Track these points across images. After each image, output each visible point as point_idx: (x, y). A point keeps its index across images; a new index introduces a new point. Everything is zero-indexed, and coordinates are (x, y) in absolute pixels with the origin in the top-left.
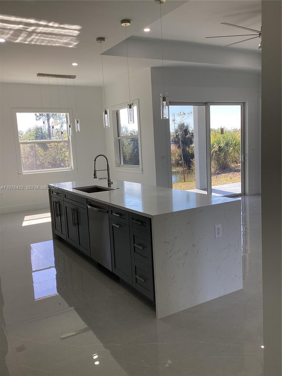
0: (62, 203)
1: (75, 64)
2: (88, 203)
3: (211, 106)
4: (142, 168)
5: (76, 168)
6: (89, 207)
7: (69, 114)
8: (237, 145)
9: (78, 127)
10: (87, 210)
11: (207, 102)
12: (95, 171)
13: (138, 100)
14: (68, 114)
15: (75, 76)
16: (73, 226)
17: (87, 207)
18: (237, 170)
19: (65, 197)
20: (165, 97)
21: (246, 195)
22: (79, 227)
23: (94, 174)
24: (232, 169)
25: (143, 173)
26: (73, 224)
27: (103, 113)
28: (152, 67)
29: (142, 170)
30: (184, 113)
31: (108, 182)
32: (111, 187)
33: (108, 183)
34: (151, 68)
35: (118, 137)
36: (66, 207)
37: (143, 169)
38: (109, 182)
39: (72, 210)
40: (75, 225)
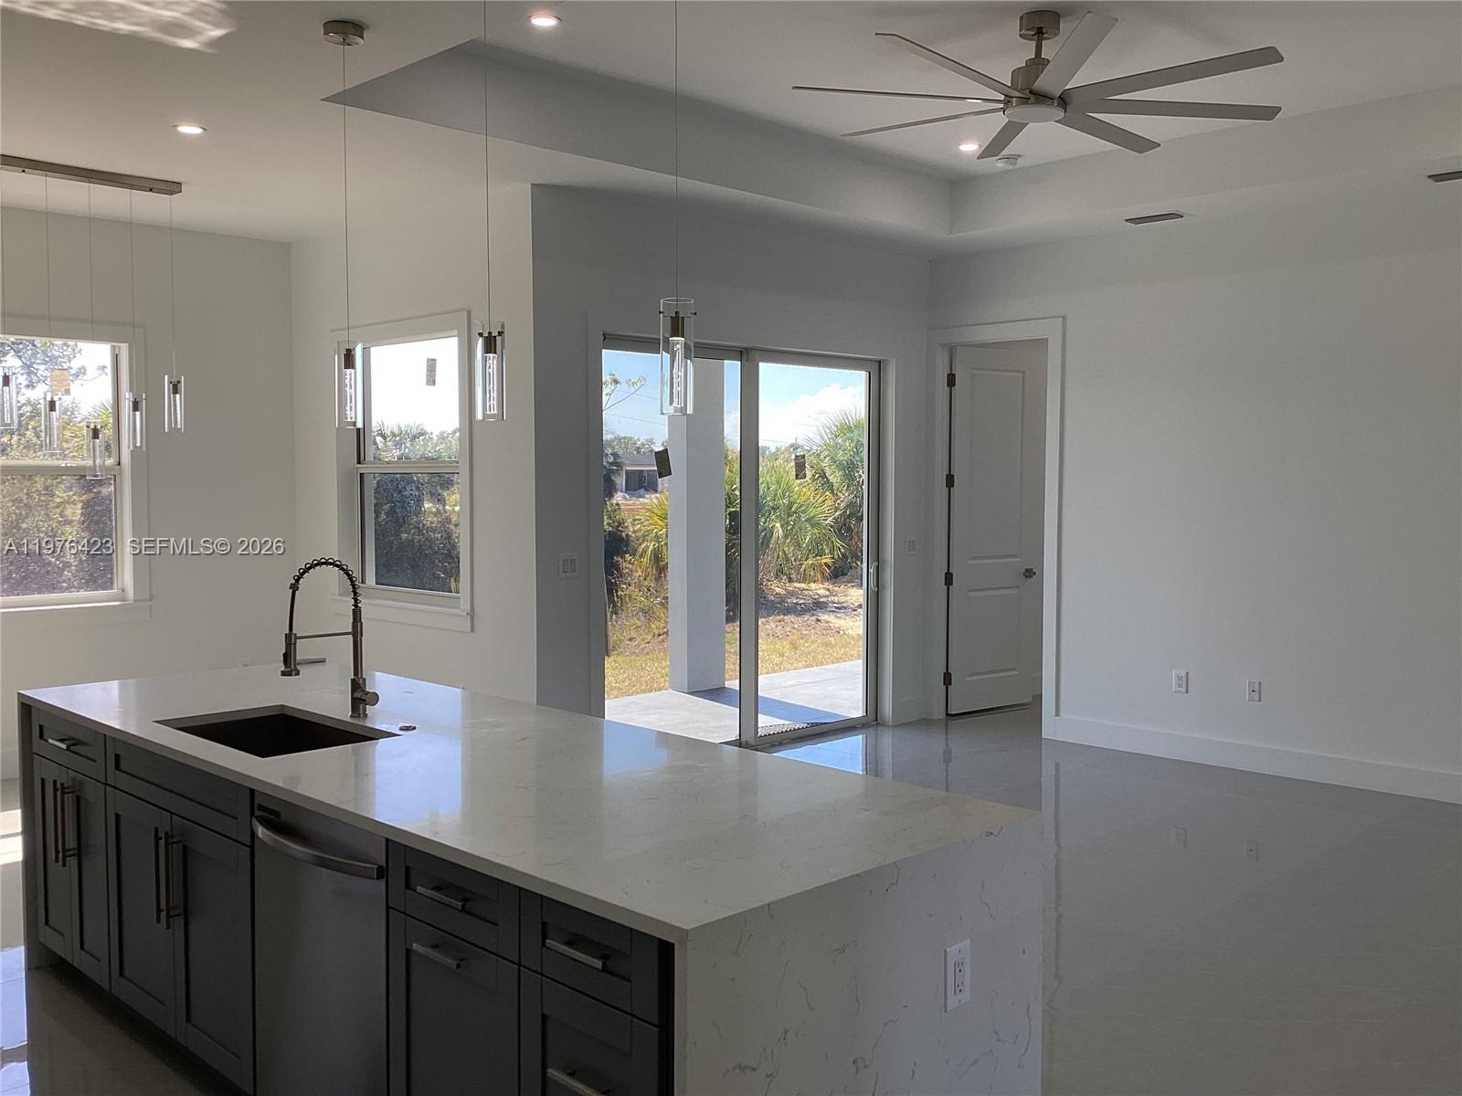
0: (93, 792)
1: (190, 130)
2: (257, 813)
3: (760, 364)
4: (472, 609)
5: (148, 597)
6: (261, 831)
7: (130, 347)
8: (795, 512)
9: (176, 410)
10: (252, 847)
11: (747, 349)
12: (290, 640)
13: (465, 312)
14: (124, 347)
15: (179, 184)
16: (158, 920)
17: (253, 834)
18: (791, 608)
19: (117, 767)
20: (681, 315)
21: (883, 725)
22: (192, 927)
23: (285, 656)
24: (772, 601)
25: (472, 630)
26: (159, 911)
27: (338, 360)
28: (539, 182)
29: (472, 614)
30: (617, 377)
31: (353, 691)
32: (366, 716)
33: (353, 699)
34: (532, 184)
35: (359, 462)
36: (117, 816)
37: (477, 610)
38: (358, 695)
39: (157, 839)
40: (168, 916)
